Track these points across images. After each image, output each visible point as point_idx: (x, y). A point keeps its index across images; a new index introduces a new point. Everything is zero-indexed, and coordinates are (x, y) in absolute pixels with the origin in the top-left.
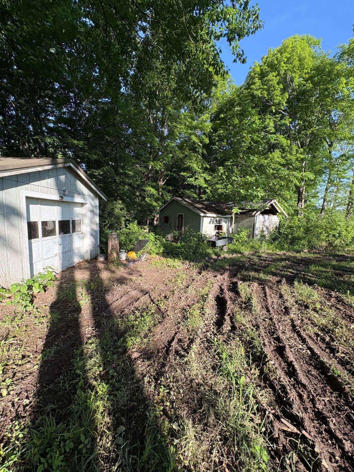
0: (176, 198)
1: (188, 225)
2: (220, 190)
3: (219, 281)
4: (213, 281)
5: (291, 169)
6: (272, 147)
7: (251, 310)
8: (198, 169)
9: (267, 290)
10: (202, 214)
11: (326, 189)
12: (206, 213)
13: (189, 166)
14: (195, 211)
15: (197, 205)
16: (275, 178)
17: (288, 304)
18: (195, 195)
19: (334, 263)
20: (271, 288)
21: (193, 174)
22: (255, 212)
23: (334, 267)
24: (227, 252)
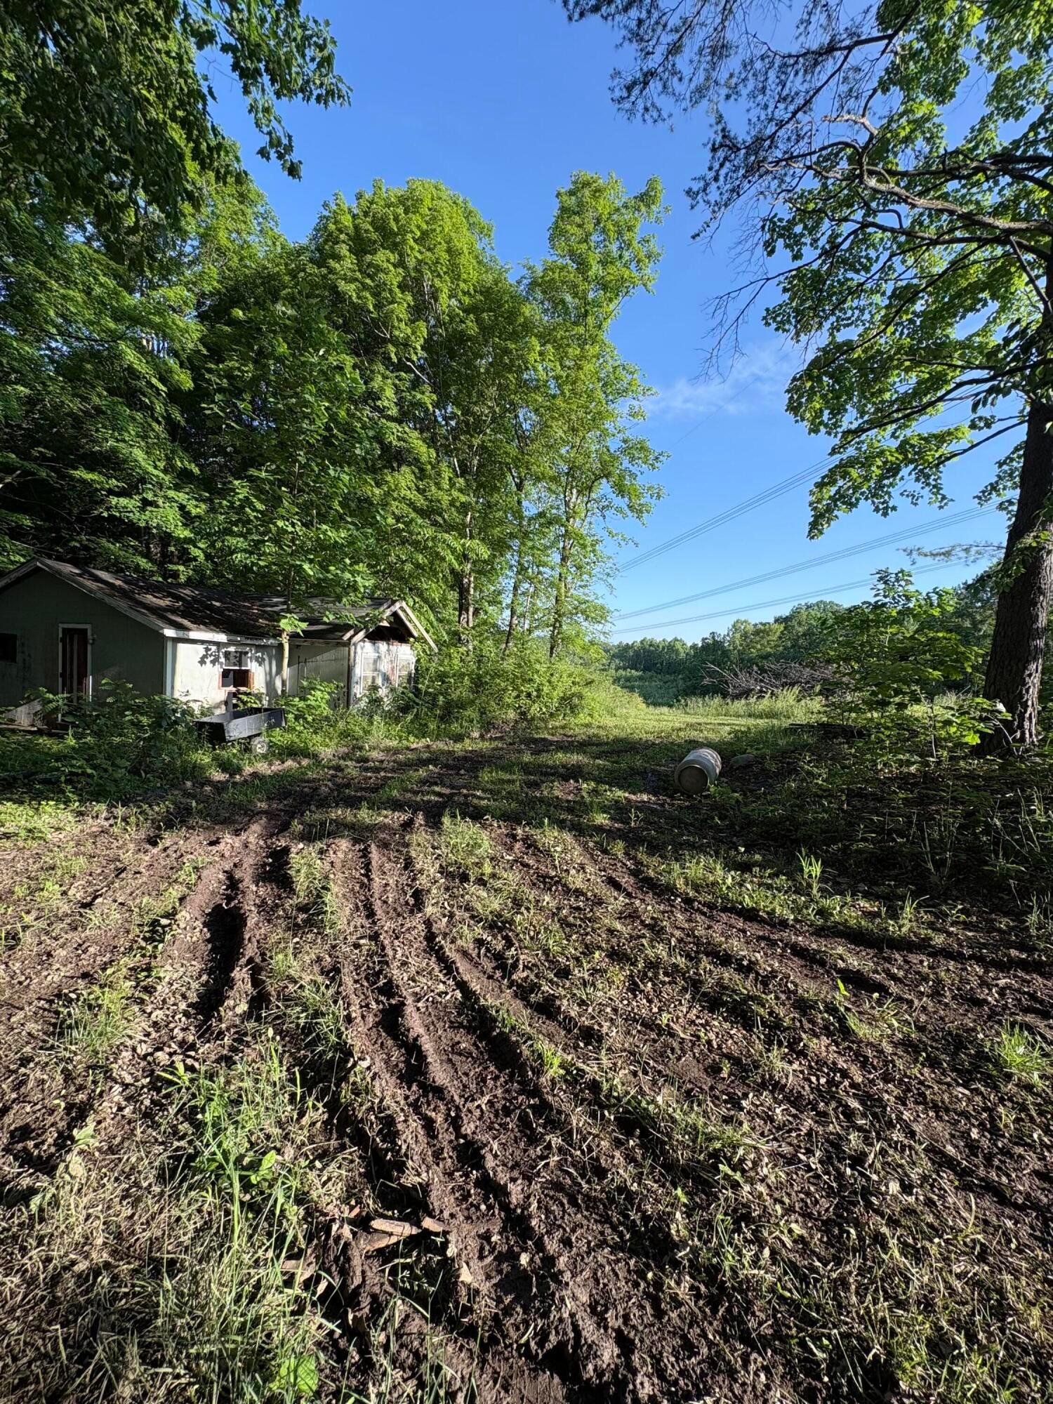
0: (49, 562)
1: (114, 671)
2: (239, 557)
3: (227, 854)
4: (201, 860)
5: (441, 525)
6: (395, 457)
7: (320, 926)
8: (156, 472)
9: (375, 855)
10: (169, 632)
11: (515, 588)
12: (188, 629)
13: (114, 451)
14: (139, 619)
15: (150, 599)
16: (403, 542)
17: (423, 881)
18: (143, 563)
19: (527, 758)
20: (384, 845)
21: (134, 484)
22: (352, 632)
23: (526, 769)
24: (264, 757)
